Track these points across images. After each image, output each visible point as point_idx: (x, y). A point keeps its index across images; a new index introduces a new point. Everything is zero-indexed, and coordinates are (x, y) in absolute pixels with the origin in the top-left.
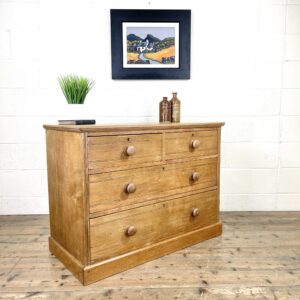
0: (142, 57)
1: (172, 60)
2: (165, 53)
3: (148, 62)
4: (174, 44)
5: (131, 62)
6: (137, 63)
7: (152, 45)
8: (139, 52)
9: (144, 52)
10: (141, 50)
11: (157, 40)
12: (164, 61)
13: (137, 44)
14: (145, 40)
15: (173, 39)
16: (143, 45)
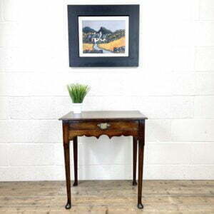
0: (96, 47)
1: (122, 50)
2: (116, 43)
3: (101, 52)
4: (124, 35)
5: (86, 52)
6: (92, 52)
7: (105, 36)
8: (94, 43)
9: (98, 43)
10: (96, 41)
11: (109, 32)
12: (115, 50)
13: (92, 35)
14: (99, 32)
15: (124, 31)
16: (97, 37)
